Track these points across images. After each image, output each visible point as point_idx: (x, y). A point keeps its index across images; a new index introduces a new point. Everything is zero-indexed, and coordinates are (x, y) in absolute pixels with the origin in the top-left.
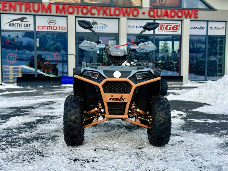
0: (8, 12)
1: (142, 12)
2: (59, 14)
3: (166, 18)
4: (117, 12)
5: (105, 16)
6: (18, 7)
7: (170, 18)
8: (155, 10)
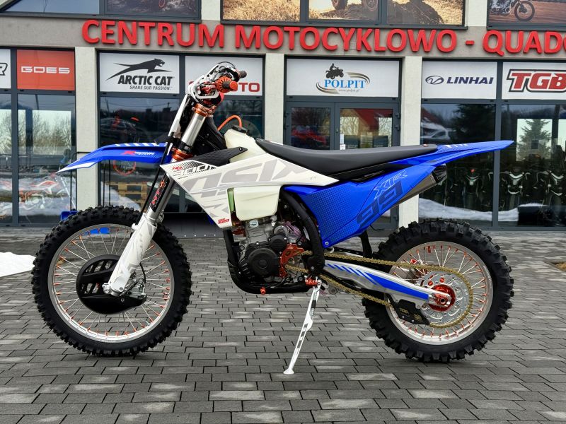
0: (117, 47)
1: (465, 41)
2: (243, 51)
3: (533, 55)
4: (397, 43)
5: (364, 54)
6: (141, 35)
7: (543, 57)
8: (503, 34)
